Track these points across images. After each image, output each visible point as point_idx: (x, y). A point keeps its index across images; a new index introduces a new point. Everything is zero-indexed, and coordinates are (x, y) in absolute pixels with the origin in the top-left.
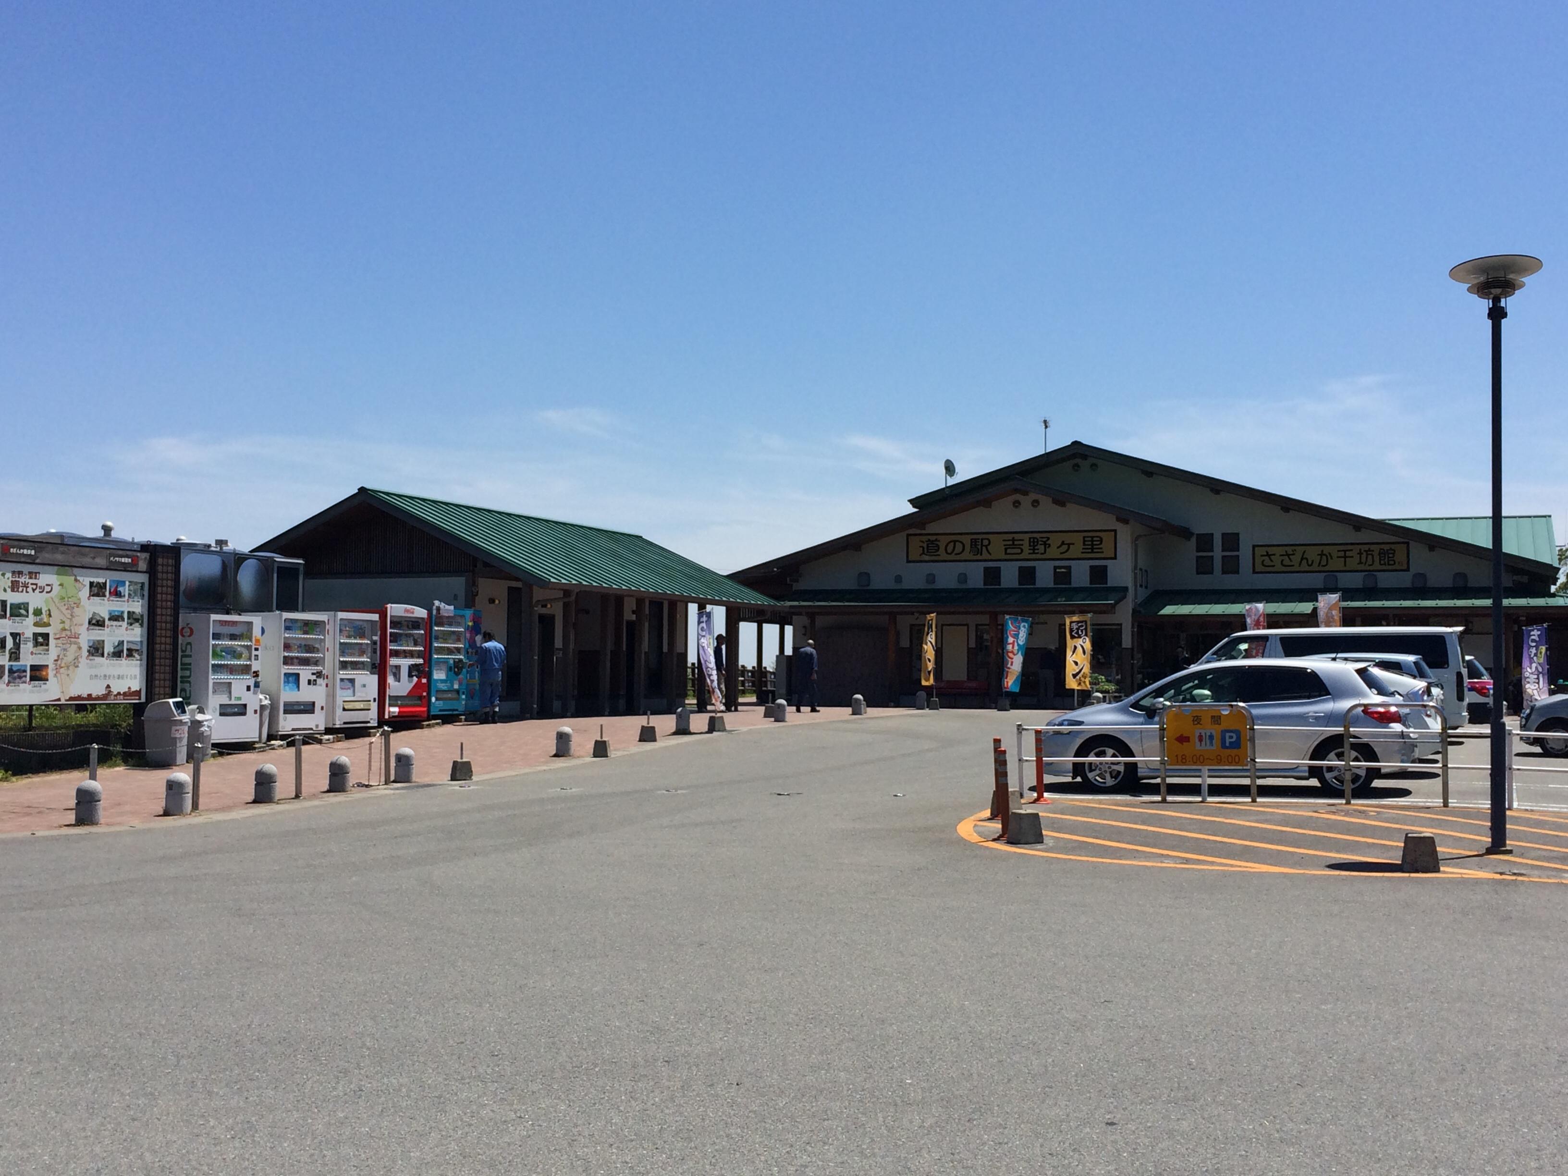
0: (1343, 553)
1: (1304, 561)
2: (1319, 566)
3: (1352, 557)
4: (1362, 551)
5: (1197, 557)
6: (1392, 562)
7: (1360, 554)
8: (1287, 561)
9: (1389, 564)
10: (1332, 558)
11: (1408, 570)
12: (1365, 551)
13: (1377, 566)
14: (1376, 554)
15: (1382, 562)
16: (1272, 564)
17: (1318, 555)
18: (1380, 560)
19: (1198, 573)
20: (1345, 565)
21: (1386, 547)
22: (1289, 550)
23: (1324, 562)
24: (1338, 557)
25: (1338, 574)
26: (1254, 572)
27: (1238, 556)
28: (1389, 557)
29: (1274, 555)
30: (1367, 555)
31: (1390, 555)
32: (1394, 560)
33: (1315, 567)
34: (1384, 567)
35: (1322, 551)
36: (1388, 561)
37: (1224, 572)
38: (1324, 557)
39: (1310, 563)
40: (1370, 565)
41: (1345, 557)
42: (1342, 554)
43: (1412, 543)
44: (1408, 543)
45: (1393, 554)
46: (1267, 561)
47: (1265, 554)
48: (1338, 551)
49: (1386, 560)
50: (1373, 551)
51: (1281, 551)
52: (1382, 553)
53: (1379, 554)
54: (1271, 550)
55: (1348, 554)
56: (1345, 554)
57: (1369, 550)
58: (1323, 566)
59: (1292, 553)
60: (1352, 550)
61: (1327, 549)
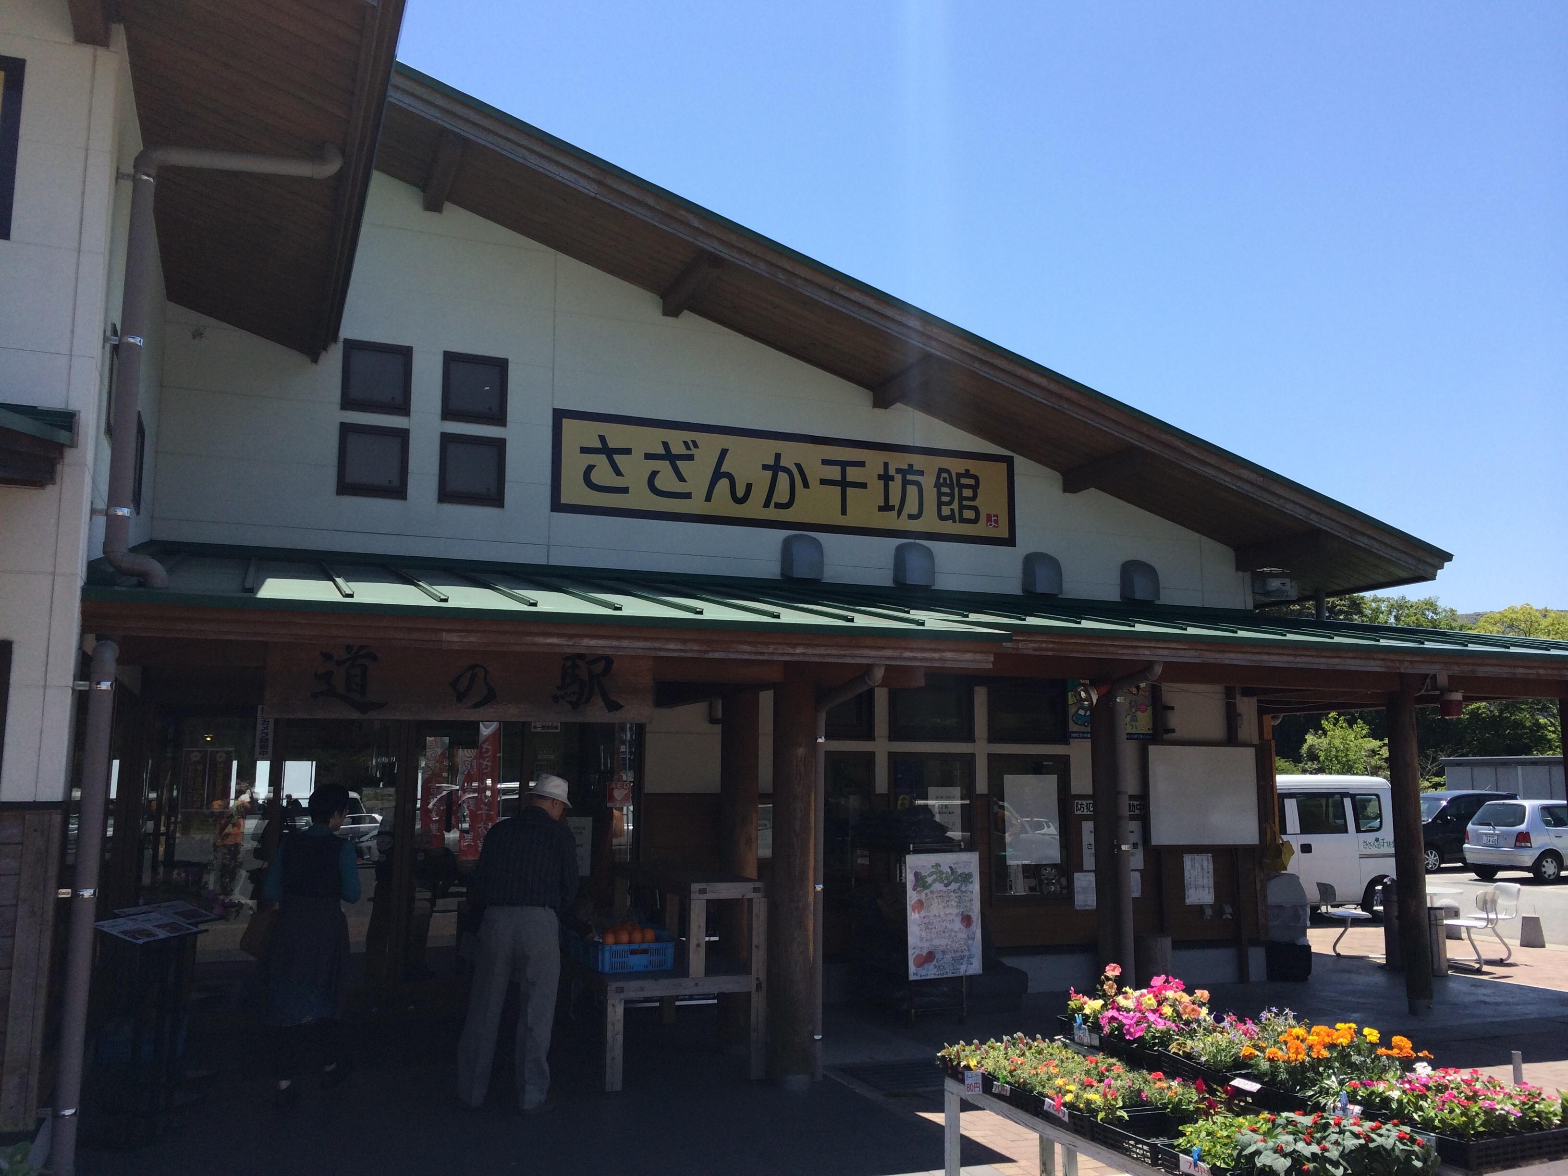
0: (838, 469)
1: (723, 485)
2: (767, 505)
3: (863, 486)
4: (892, 472)
5: (346, 429)
6: (969, 514)
7: (886, 478)
8: (666, 480)
9: (963, 520)
10: (806, 485)
11: (1010, 541)
12: (898, 471)
13: (929, 522)
14: (928, 482)
15: (946, 511)
16: (618, 482)
17: (765, 467)
18: (940, 504)
19: (345, 488)
20: (844, 512)
21: (957, 466)
22: (677, 441)
23: (782, 494)
24: (824, 482)
25: (823, 537)
26: (557, 506)
27: (500, 445)
28: (962, 498)
29: (627, 451)
30: (905, 483)
31: (967, 493)
32: (975, 509)
33: (754, 508)
34: (949, 527)
35: (778, 456)
36: (962, 508)
37: (446, 495)
38: (783, 478)
39: (740, 493)
40: (911, 517)
41: (844, 484)
42: (834, 473)
43: (1020, 462)
44: (1009, 461)
45: (975, 488)
46: (603, 474)
47: (598, 445)
48: (825, 462)
49: (955, 505)
50: (921, 473)
51: (653, 440)
52: (943, 479)
53: (938, 485)
54: (617, 436)
55: (853, 474)
56: (844, 474)
57: (910, 469)
58: (778, 506)
59: (683, 451)
60: (862, 464)
61: (790, 454)
